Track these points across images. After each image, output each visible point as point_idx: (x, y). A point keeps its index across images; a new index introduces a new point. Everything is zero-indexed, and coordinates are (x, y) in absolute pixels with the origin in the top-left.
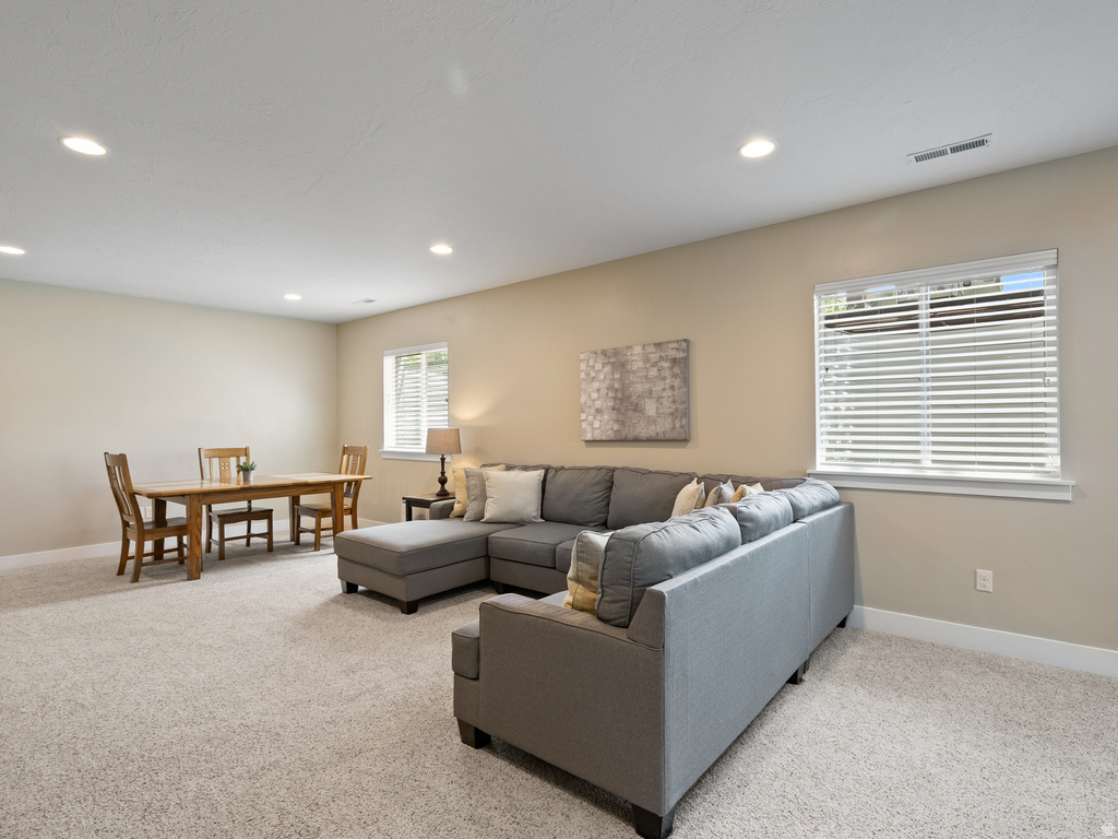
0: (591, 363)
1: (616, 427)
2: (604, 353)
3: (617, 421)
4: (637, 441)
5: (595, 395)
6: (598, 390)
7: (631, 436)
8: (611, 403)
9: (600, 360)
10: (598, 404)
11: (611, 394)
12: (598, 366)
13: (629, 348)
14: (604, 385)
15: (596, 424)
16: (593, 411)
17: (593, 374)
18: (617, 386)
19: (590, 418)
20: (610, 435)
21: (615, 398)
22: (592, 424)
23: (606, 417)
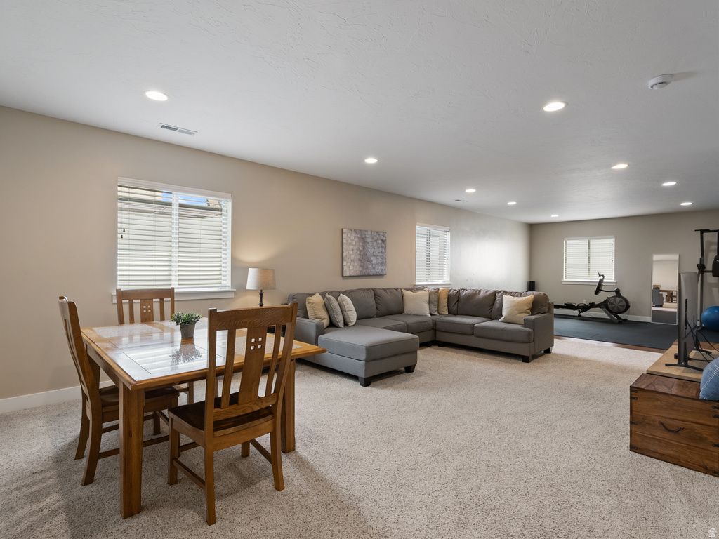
0: (349, 235)
1: (360, 269)
2: (355, 231)
3: (361, 266)
4: (369, 276)
5: (351, 252)
6: (353, 250)
7: (366, 274)
8: (358, 257)
9: (354, 234)
10: (352, 257)
11: (359, 253)
12: (353, 237)
13: (367, 231)
14: (355, 248)
15: (351, 267)
16: (350, 261)
17: (350, 241)
18: (361, 249)
19: (348, 264)
20: (358, 273)
21: (360, 255)
22: (349, 267)
23: (356, 264)
